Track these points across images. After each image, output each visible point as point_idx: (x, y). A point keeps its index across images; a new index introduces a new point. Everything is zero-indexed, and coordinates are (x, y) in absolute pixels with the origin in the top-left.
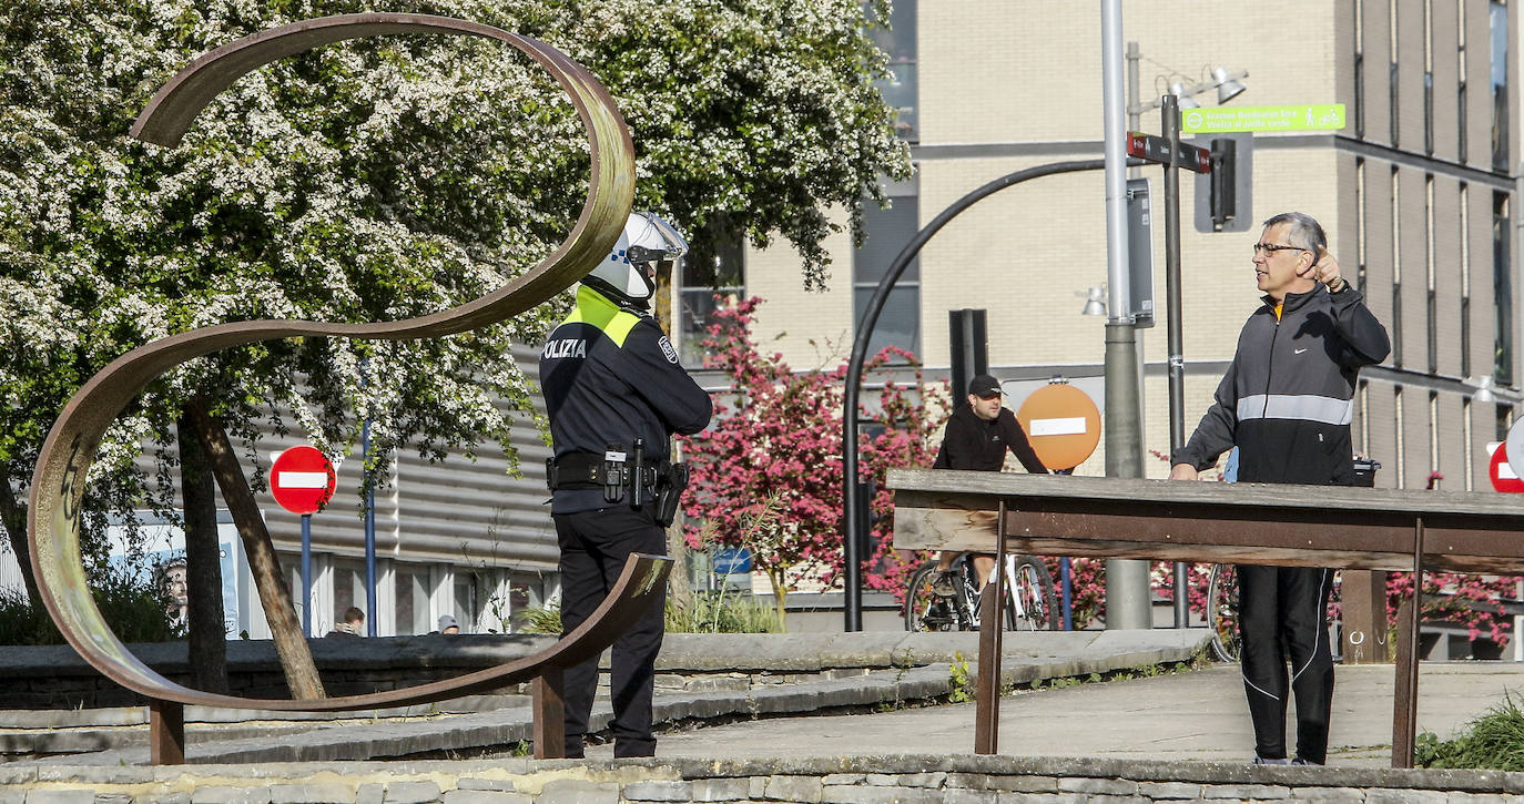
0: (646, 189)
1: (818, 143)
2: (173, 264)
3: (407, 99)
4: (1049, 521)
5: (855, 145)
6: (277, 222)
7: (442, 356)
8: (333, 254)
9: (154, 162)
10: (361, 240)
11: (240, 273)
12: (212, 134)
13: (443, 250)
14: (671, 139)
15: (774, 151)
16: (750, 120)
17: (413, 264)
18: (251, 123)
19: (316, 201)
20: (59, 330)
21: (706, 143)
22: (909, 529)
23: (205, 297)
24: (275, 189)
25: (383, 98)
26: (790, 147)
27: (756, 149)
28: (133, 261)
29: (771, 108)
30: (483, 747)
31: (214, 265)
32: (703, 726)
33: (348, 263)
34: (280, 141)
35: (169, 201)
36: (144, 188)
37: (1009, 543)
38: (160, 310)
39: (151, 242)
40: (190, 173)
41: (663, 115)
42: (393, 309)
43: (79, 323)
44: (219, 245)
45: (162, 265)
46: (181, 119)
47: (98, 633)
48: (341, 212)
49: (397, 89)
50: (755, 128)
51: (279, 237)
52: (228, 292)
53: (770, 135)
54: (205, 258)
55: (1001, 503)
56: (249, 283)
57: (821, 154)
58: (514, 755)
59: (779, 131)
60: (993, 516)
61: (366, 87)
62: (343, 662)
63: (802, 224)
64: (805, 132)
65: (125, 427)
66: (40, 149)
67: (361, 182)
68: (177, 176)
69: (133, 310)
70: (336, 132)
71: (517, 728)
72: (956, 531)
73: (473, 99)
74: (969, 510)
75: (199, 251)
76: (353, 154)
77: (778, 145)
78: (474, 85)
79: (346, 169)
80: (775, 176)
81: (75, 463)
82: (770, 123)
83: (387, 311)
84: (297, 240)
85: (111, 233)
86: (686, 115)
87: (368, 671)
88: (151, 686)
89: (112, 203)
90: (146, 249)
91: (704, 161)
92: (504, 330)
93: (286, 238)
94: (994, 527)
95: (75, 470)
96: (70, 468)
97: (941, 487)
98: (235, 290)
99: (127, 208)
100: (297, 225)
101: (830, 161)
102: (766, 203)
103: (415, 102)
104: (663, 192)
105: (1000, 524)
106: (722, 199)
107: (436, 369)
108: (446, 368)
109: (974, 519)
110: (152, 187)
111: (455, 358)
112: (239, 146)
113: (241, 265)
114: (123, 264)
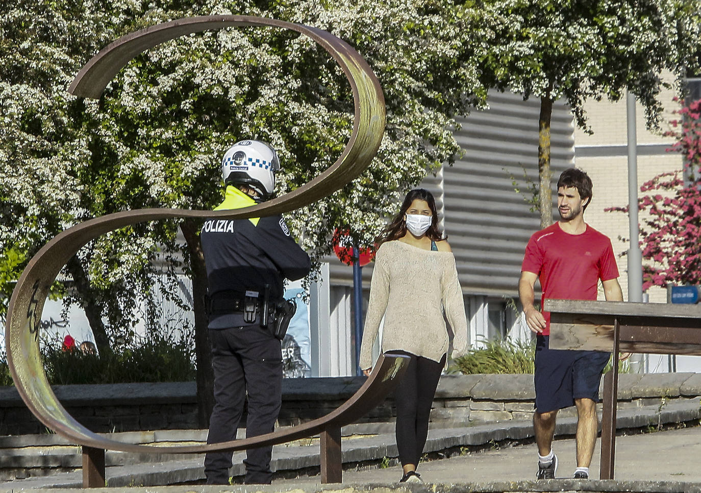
0: (529, 62)
1: (650, 28)
2: (168, 134)
3: (325, 22)
4: (646, 332)
5: (674, 31)
6: (238, 106)
7: (352, 194)
8: (276, 127)
9: (156, 66)
10: (295, 117)
11: (213, 140)
12: (194, 46)
13: (350, 123)
14: (546, 27)
15: (619, 35)
16: (603, 13)
17: (330, 132)
18: (220, 39)
19: (264, 90)
20: (68, 192)
21: (571, 30)
22: (559, 337)
23: (191, 156)
24: (236, 84)
25: (310, 21)
26: (631, 32)
27: (607, 34)
28: (142, 132)
29: (617, 4)
30: (356, 463)
31: (196, 135)
32: (517, 445)
33: (285, 132)
34: (240, 51)
35: (165, 93)
36: (150, 83)
37: (621, 345)
38: (159, 166)
39: (156, 119)
40: (179, 73)
41: (515, 23)
42: (317, 163)
43: (79, 188)
44: (200, 121)
45: (161, 135)
46: (101, 80)
47: (51, 405)
48: (282, 98)
49: (318, 16)
50: (606, 19)
51: (240, 115)
52: (205, 153)
53: (616, 24)
54: (190, 130)
55: (616, 320)
56: (219, 147)
57: (652, 37)
58: (380, 467)
59: (623, 21)
60: (610, 328)
61: (299, 13)
62: (306, 394)
63: (642, 83)
64: (641, 21)
65: (137, 244)
66: (57, 72)
67: (296, 78)
68: (171, 76)
69: (142, 165)
70: (279, 43)
71: (382, 449)
72: (588, 338)
73: (369, 22)
74: (596, 325)
75: (186, 125)
76: (290, 59)
77: (622, 30)
78: (369, 12)
79: (286, 68)
80: (621, 52)
81: (35, 298)
82: (616, 15)
83: (312, 165)
84: (251, 118)
85: (128, 114)
86: (557, 10)
87: (324, 401)
88: (83, 438)
89: (128, 93)
90: (151, 123)
91: (569, 42)
92: (394, 176)
93: (244, 116)
94: (611, 336)
95: (36, 302)
96: (32, 301)
97: (578, 311)
98: (210, 152)
99: (138, 97)
100: (251, 108)
101: (658, 41)
102: (616, 70)
103: (330, 24)
104: (541, 64)
105: (615, 333)
106: (583, 68)
107: (348, 202)
108: (355, 202)
109: (600, 330)
110: (155, 83)
111: (361, 195)
112: (212, 54)
113: (214, 134)
114: (136, 134)
